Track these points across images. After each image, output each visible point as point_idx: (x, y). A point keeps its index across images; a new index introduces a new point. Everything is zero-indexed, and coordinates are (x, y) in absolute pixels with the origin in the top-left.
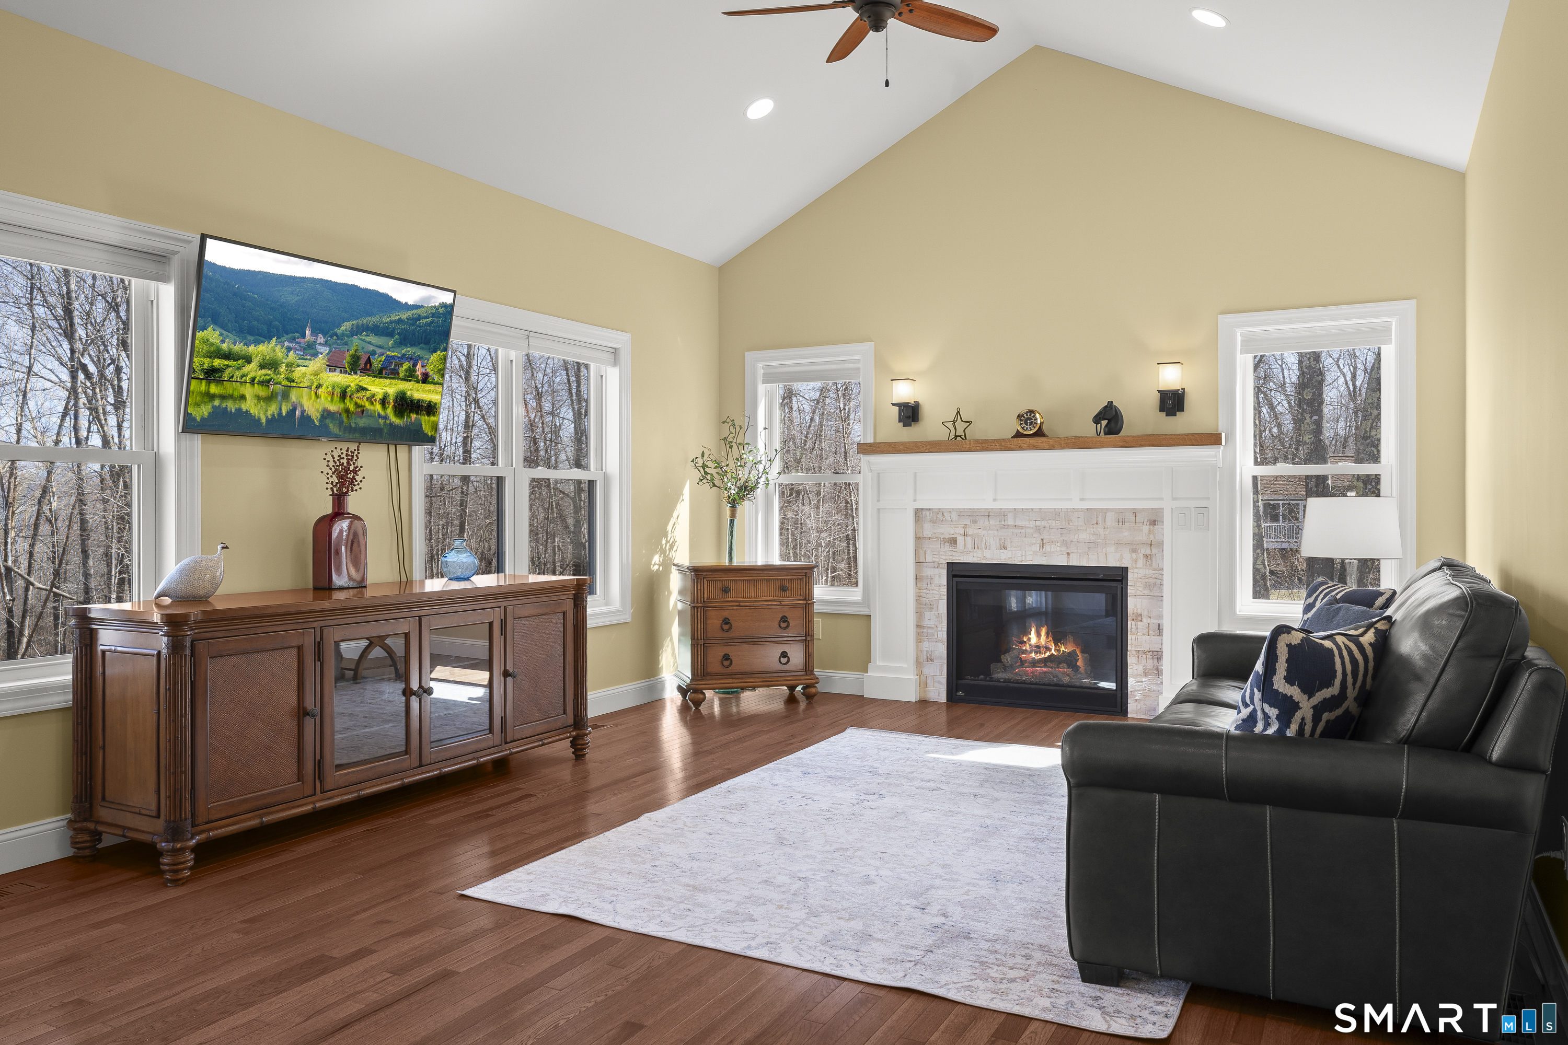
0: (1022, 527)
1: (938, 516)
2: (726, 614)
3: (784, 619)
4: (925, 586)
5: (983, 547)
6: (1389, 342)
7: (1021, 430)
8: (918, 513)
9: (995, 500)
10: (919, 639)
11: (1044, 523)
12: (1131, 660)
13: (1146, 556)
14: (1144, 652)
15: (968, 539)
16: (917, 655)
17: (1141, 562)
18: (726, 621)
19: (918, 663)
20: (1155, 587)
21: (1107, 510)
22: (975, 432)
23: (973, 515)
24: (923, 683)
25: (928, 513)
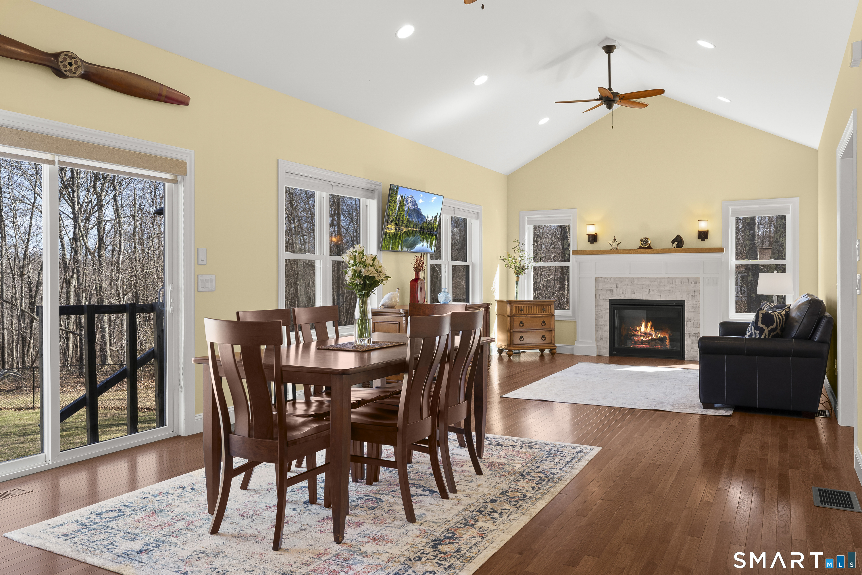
0: (641, 285)
1: (606, 280)
2: (521, 320)
3: (544, 322)
4: (599, 309)
5: (625, 292)
6: (789, 213)
7: (641, 245)
8: (597, 279)
9: (630, 274)
10: (597, 331)
11: (650, 283)
12: (686, 337)
13: (692, 296)
14: (692, 334)
15: (618, 289)
16: (596, 337)
17: (690, 298)
18: (521, 323)
19: (597, 340)
20: (696, 308)
21: (677, 278)
22: (621, 247)
23: (620, 280)
24: (599, 348)
25: (601, 279)
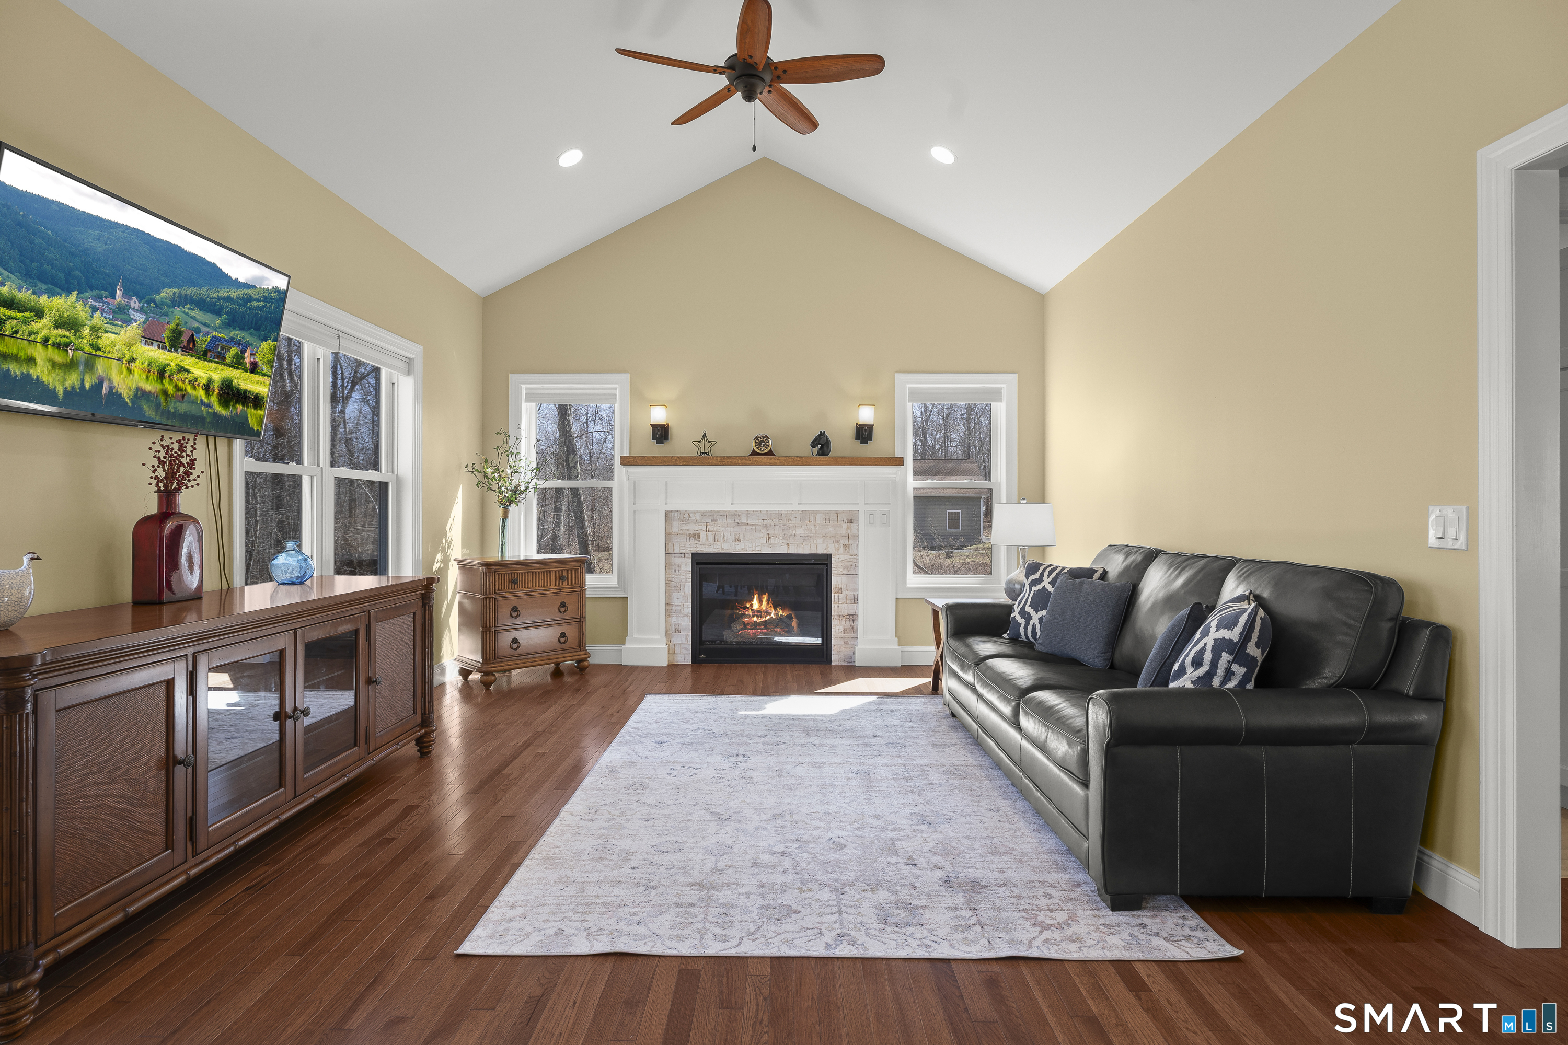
0: (753, 525)
1: (685, 516)
2: (514, 603)
3: (563, 605)
4: (673, 573)
5: (722, 540)
6: (1000, 400)
7: (757, 450)
8: (668, 513)
9: (732, 504)
10: (668, 616)
11: (769, 522)
12: (834, 622)
13: (845, 545)
14: (844, 616)
15: (710, 534)
16: (666, 627)
17: (841, 550)
18: (515, 609)
19: (668, 634)
20: (852, 569)
21: (817, 512)
22: (717, 451)
23: (714, 516)
24: (671, 650)
25: (676, 513)
